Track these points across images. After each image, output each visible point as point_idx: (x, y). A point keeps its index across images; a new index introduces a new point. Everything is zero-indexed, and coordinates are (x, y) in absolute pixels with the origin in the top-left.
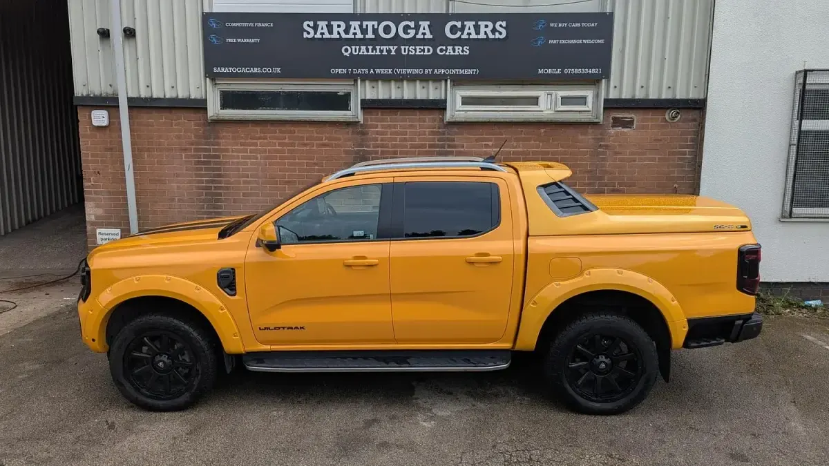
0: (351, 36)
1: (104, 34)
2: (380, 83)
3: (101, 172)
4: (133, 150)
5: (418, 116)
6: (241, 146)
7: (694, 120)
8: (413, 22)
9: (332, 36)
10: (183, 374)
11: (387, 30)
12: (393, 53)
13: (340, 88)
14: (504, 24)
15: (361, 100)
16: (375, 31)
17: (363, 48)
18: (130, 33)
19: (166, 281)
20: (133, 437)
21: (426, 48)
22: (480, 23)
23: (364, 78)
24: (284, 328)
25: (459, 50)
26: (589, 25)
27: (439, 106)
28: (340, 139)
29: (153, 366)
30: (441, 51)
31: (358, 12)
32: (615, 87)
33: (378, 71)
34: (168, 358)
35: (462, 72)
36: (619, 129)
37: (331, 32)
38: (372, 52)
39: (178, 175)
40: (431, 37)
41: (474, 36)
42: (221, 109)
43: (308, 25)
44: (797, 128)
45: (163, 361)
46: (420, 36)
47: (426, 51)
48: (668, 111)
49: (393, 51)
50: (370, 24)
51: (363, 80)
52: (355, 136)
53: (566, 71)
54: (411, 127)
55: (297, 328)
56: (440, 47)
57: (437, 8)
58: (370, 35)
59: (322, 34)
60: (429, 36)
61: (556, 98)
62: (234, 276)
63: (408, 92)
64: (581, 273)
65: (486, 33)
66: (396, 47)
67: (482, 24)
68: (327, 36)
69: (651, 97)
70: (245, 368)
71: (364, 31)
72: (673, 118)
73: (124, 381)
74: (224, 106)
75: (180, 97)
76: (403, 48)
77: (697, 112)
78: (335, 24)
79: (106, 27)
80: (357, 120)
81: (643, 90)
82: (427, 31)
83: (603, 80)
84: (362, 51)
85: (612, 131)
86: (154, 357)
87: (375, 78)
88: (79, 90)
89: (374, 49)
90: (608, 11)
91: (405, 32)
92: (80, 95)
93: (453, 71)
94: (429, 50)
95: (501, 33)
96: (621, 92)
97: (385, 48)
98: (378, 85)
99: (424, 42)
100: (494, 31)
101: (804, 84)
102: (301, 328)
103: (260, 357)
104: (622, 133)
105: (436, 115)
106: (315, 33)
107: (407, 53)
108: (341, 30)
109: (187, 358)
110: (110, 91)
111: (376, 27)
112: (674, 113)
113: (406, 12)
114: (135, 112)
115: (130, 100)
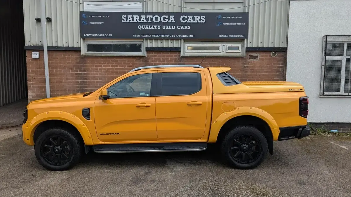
0: (141, 21)
1: (38, 20)
2: (154, 40)
3: (35, 78)
4: (49, 69)
5: (170, 54)
6: (95, 67)
7: (283, 56)
8: (167, 16)
9: (134, 22)
10: (67, 154)
11: (157, 19)
12: (159, 28)
13: (137, 43)
14: (204, 17)
15: (146, 48)
16: (152, 19)
17: (147, 26)
18: (49, 20)
19: (60, 114)
20: (44, 180)
21: (173, 26)
22: (194, 16)
23: (147, 39)
24: (110, 134)
25: (186, 27)
26: (239, 17)
27: (178, 50)
28: (137, 64)
29: (53, 151)
30: (179, 27)
31: (145, 12)
32: (250, 42)
33: (153, 36)
34: (60, 148)
35: (187, 36)
36: (252, 60)
37: (133, 20)
38: (150, 28)
39: (68, 79)
40: (175, 22)
41: (192, 21)
42: (87, 51)
43: (124, 17)
44: (324, 59)
45: (58, 149)
46: (170, 21)
47: (173, 27)
48: (272, 52)
49: (159, 27)
50: (150, 16)
51: (147, 40)
52: (144, 63)
53: (230, 36)
54: (167, 59)
55: (116, 134)
56: (178, 26)
57: (177, 10)
58: (149, 21)
59: (130, 20)
60: (174, 21)
61: (226, 47)
62: (89, 111)
63: (165, 44)
64: (235, 108)
65: (197, 20)
66: (160, 26)
67: (195, 17)
68: (132, 21)
69: (265, 47)
70: (94, 152)
71: (147, 20)
72: (274, 55)
73: (41, 157)
74: (88, 50)
75: (70, 46)
76: (163, 26)
77: (284, 53)
78: (135, 16)
79: (39, 17)
80: (144, 56)
81: (262, 44)
82: (173, 19)
83: (245, 40)
84: (146, 27)
85: (250, 60)
86: (54, 147)
87: (151, 39)
88: (27, 43)
89: (151, 27)
90: (246, 12)
91: (164, 20)
92: (27, 45)
93: (184, 36)
94: (174, 27)
95: (203, 21)
96: (252, 45)
97: (155, 26)
98: (153, 42)
99: (172, 24)
100: (200, 19)
101: (326, 41)
102: (118, 134)
103: (100, 146)
104: (253, 61)
105: (177, 54)
106: (127, 20)
107: (165, 28)
108: (138, 19)
109: (68, 147)
110: (40, 44)
111: (152, 18)
112: (274, 53)
113: (164, 12)
114: (50, 53)
115: (48, 47)
